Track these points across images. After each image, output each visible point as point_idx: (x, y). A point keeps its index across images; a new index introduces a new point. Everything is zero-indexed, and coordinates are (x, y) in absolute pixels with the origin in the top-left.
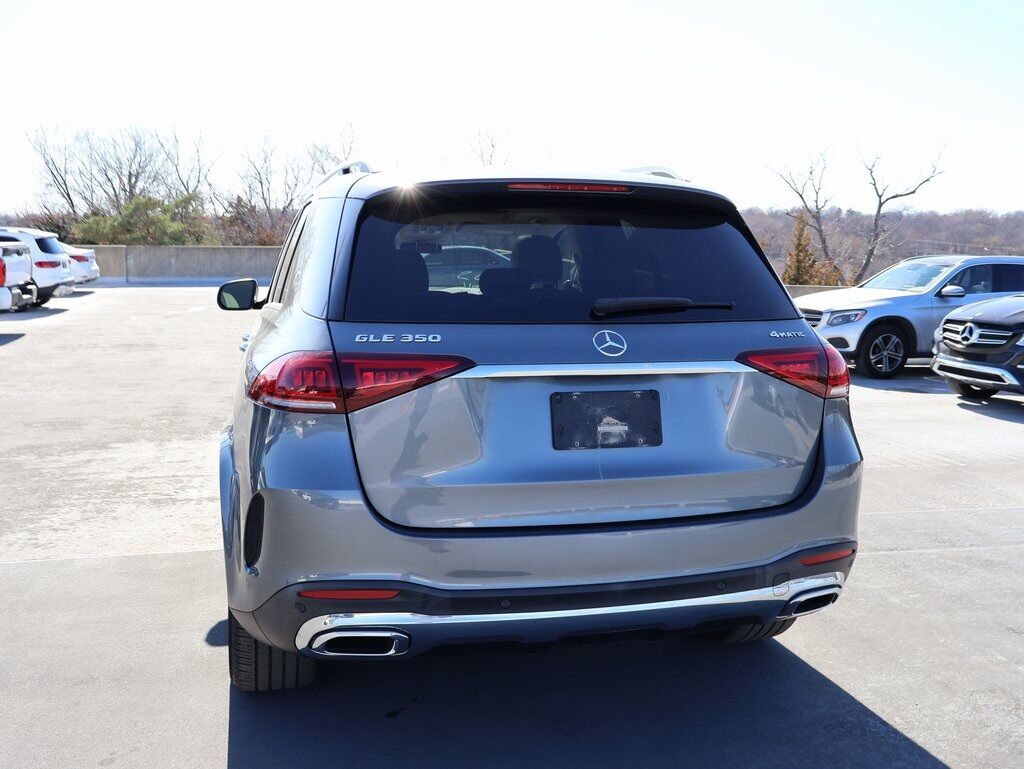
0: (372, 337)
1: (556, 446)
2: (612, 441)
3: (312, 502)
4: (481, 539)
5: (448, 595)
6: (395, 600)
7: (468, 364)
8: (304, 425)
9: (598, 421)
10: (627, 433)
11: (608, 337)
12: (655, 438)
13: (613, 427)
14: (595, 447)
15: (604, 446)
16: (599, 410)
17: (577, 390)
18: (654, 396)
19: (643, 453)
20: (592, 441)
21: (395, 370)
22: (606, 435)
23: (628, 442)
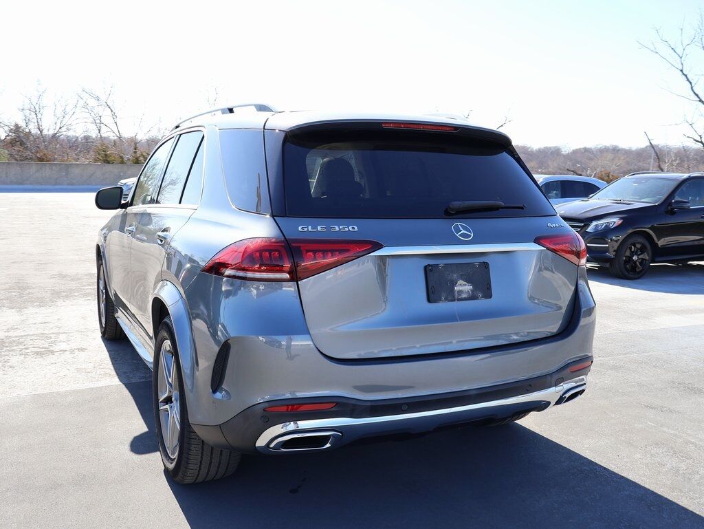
0: (310, 227)
1: (429, 300)
2: (464, 296)
3: (266, 343)
4: (389, 365)
5: (369, 404)
6: (333, 409)
7: (378, 246)
8: (257, 289)
9: (454, 283)
10: (472, 291)
11: (461, 227)
12: (488, 294)
13: (463, 287)
14: (454, 301)
15: (459, 300)
16: (455, 276)
17: (441, 263)
18: (485, 266)
19: (481, 304)
20: (452, 297)
21: (330, 251)
22: (460, 292)
23: (473, 297)
